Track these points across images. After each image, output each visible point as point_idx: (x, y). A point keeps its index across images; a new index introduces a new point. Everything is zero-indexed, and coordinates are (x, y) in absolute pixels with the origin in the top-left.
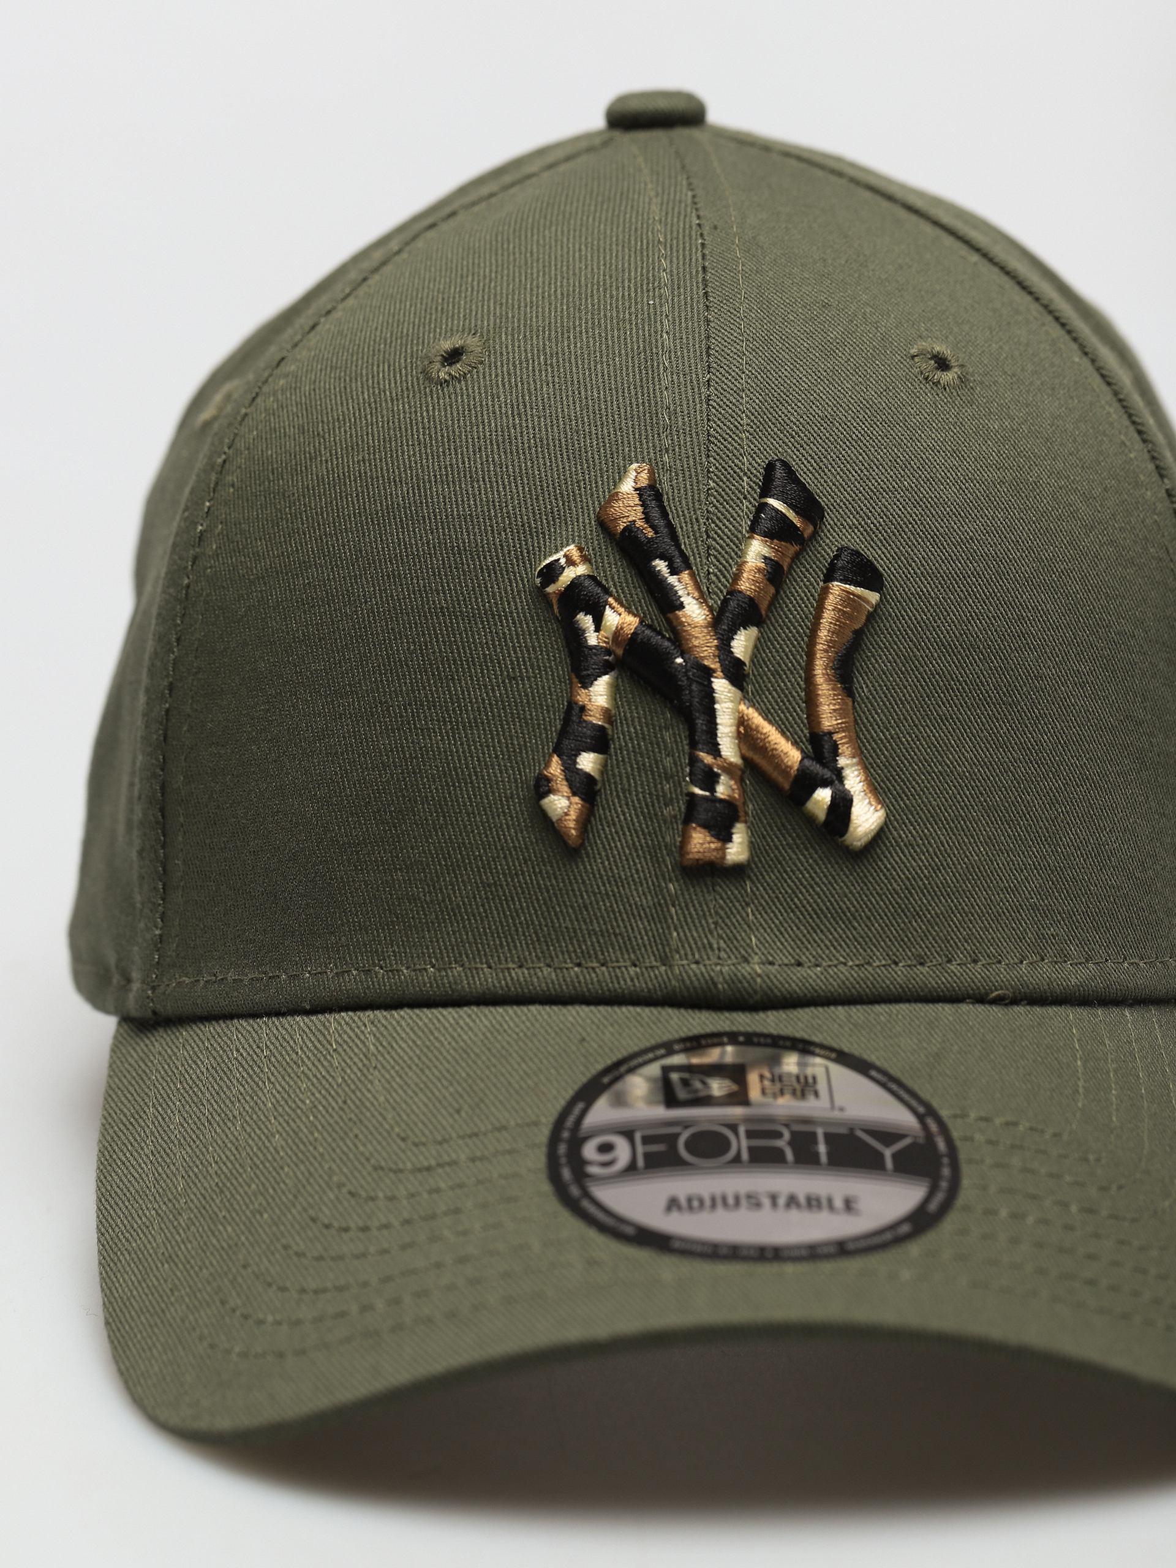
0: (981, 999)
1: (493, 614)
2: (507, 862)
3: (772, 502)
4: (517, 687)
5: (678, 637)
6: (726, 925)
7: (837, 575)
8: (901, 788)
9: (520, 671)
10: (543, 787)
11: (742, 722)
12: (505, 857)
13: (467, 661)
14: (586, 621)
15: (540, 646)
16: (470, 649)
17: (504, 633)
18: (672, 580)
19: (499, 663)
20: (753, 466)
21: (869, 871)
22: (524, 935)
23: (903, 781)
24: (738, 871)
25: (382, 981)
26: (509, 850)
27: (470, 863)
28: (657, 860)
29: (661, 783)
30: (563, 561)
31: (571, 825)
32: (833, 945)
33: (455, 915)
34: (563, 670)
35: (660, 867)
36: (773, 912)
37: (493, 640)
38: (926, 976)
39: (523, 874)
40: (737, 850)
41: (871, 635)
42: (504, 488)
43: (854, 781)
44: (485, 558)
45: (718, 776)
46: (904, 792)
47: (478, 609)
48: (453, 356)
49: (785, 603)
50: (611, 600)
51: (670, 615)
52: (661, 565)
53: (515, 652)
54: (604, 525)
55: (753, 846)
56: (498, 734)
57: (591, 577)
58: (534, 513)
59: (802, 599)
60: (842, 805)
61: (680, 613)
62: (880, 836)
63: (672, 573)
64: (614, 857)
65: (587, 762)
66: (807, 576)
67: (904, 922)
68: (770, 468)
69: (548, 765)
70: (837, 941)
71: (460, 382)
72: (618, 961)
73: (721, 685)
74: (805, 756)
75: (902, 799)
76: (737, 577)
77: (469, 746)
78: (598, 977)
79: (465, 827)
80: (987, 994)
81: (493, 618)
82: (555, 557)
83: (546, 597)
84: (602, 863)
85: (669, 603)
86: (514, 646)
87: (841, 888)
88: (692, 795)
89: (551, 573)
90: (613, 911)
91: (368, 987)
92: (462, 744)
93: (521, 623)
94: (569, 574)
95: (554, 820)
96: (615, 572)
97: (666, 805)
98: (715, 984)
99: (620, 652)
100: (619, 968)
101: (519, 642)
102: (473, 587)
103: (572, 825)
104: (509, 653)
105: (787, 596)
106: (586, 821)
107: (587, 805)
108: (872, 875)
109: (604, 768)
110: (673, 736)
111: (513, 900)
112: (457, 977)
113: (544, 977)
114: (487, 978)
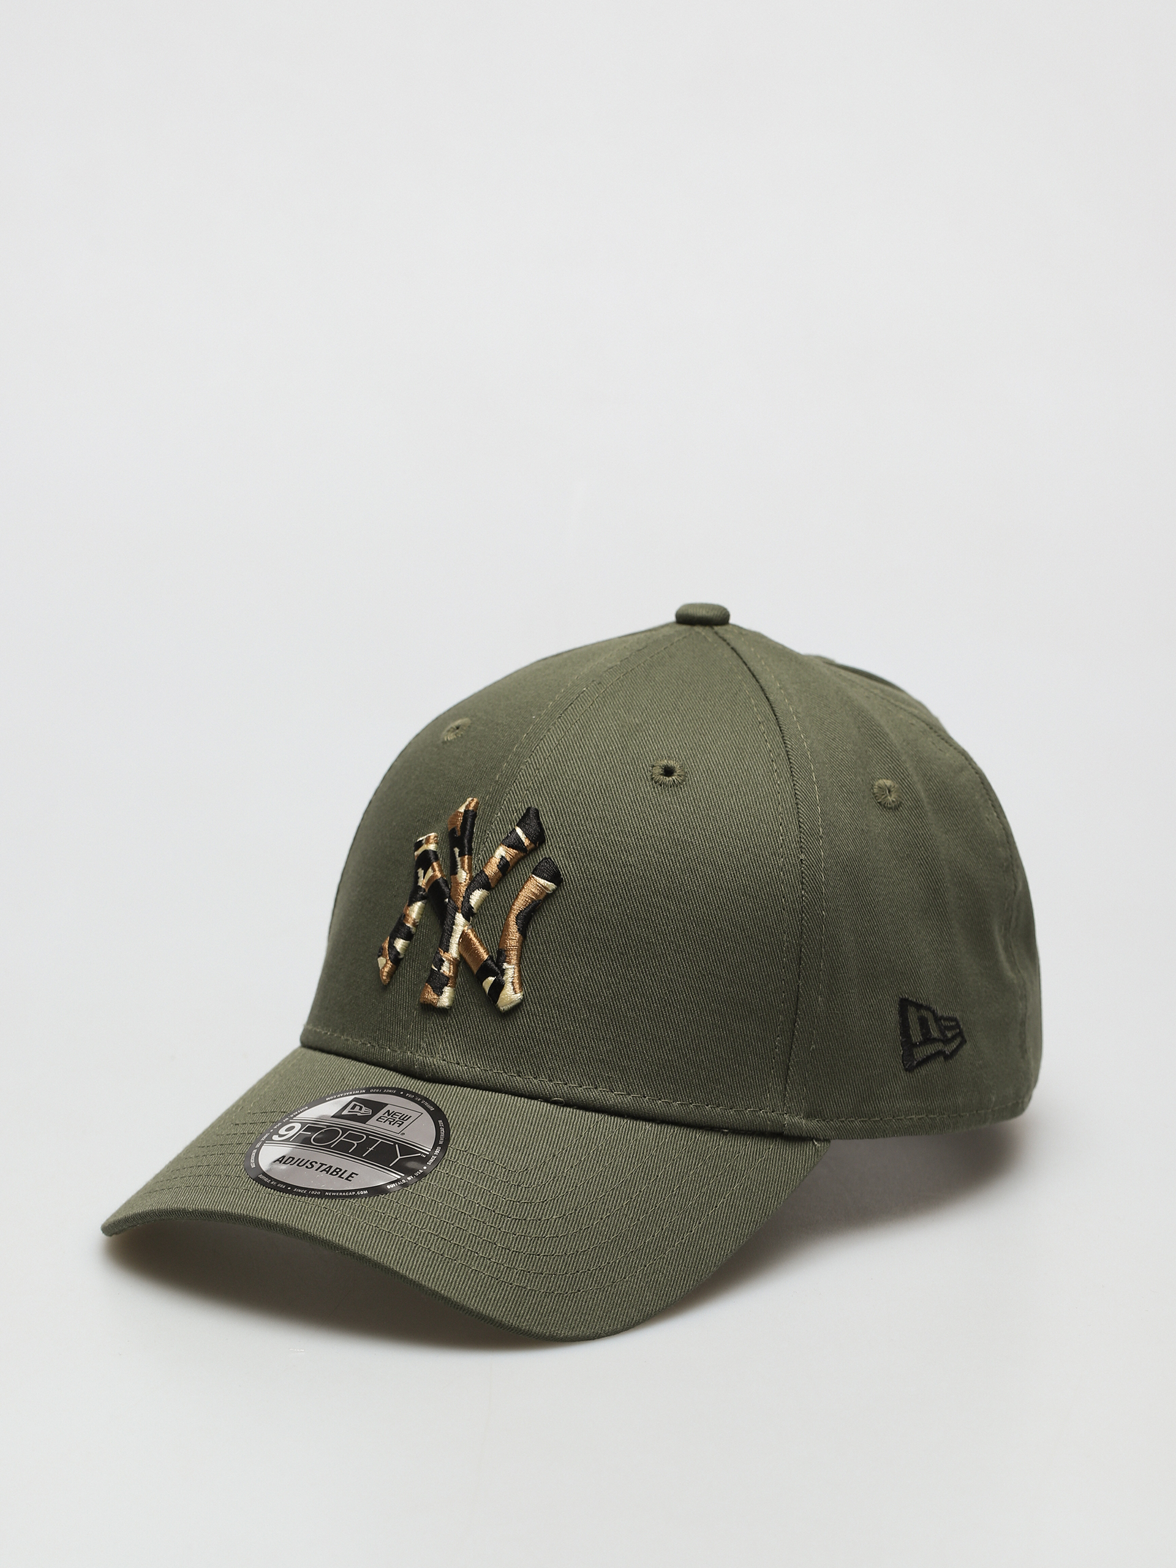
0: (547, 1100)
2: (365, 987)
3: (519, 831)
5: (453, 889)
6: (431, 1037)
7: (538, 873)
8: (540, 985)
10: (379, 953)
11: (464, 935)
12: (365, 985)
18: (460, 859)
20: (518, 810)
21: (508, 1024)
22: (359, 1024)
23: (542, 982)
24: (443, 1011)
28: (414, 998)
30: (426, 840)
32: (478, 1057)
34: (404, 894)
35: (414, 1002)
36: (457, 1035)
38: (519, 1082)
39: (368, 994)
40: (445, 999)
41: (549, 904)
43: (510, 977)
45: (444, 961)
46: (540, 987)
49: (509, 880)
50: (435, 864)
51: (453, 877)
52: (456, 851)
55: (455, 1001)
57: (435, 852)
59: (518, 880)
60: (498, 986)
61: (457, 877)
62: (517, 1007)
63: (461, 857)
64: (399, 993)
65: (400, 944)
66: (522, 871)
67: (517, 1053)
68: (528, 810)
69: (384, 943)
70: (480, 1056)
72: (384, 1045)
74: (491, 958)
75: (538, 991)
76: (486, 865)
78: (375, 1051)
80: (551, 1098)
82: (424, 838)
84: (391, 996)
85: (454, 871)
87: (492, 1030)
88: (432, 969)
89: (419, 845)
90: (391, 1020)
94: (425, 848)
95: (379, 971)
96: (443, 850)
98: (414, 1064)
99: (429, 891)
103: (385, 974)
105: (511, 877)
106: (391, 974)
107: (395, 966)
108: (509, 1026)
109: (405, 948)
110: (433, 939)
111: (361, 1006)
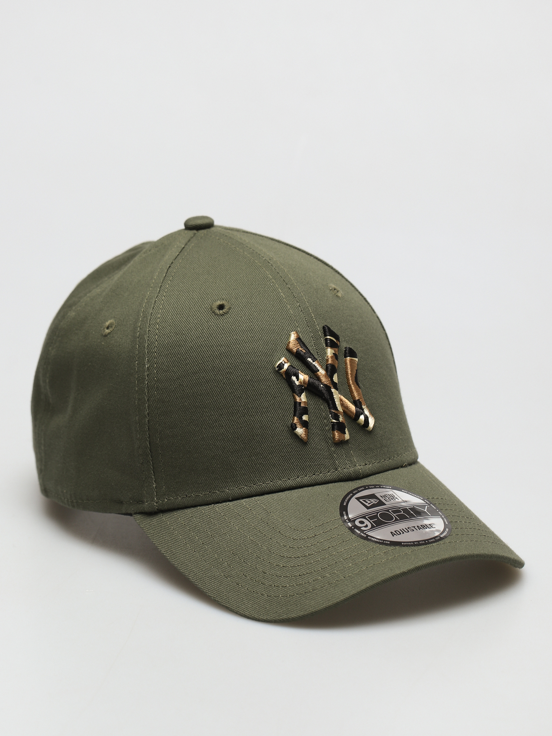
1: (264, 380)
2: (286, 449)
3: (328, 337)
4: (277, 399)
5: (318, 379)
6: (348, 457)
7: (348, 355)
9: (277, 395)
10: (293, 427)
11: (341, 400)
12: (286, 448)
13: (260, 394)
14: (294, 378)
15: (281, 387)
16: (260, 391)
17: (269, 385)
18: (314, 363)
19: (270, 393)
20: (319, 328)
21: (375, 437)
22: (296, 469)
24: (349, 441)
25: (255, 488)
26: (286, 446)
27: (275, 451)
28: (327, 442)
29: (323, 420)
30: (283, 362)
31: (303, 436)
32: (371, 458)
33: (274, 466)
34: (290, 393)
35: (328, 444)
36: (356, 452)
37: (266, 387)
38: (391, 462)
39: (292, 452)
40: (347, 436)
42: (256, 343)
43: (367, 412)
44: (258, 364)
45: (339, 416)
47: (260, 379)
48: (221, 307)
50: (299, 371)
51: (316, 373)
52: (309, 360)
53: (274, 390)
54: (289, 351)
55: (350, 434)
56: (275, 414)
57: (292, 366)
58: (267, 349)
59: (341, 363)
60: (366, 419)
61: (318, 372)
62: (376, 426)
63: (313, 362)
64: (316, 443)
66: (341, 357)
67: (383, 449)
68: (324, 327)
69: (293, 420)
70: (372, 456)
71: (227, 314)
72: (324, 472)
73: (333, 390)
74: (355, 407)
76: (327, 360)
77: (267, 418)
78: (321, 477)
79: (272, 441)
81: (265, 381)
82: (280, 361)
83: (280, 373)
84: (313, 445)
85: (314, 370)
86: (273, 388)
87: (369, 442)
88: (334, 422)
89: (281, 366)
90: (319, 458)
91: (252, 491)
92: (265, 418)
93: (273, 381)
94: (286, 366)
95: (299, 435)
96: (297, 363)
97: (326, 427)
98: (351, 474)
99: (306, 386)
100: (325, 473)
101: (274, 387)
102: (256, 373)
103: (305, 436)
104: (272, 390)
106: (307, 433)
107: (307, 429)
109: (309, 418)
110: (323, 406)
111: (291, 459)
112: (280, 483)
113: (306, 480)
114: (290, 483)
